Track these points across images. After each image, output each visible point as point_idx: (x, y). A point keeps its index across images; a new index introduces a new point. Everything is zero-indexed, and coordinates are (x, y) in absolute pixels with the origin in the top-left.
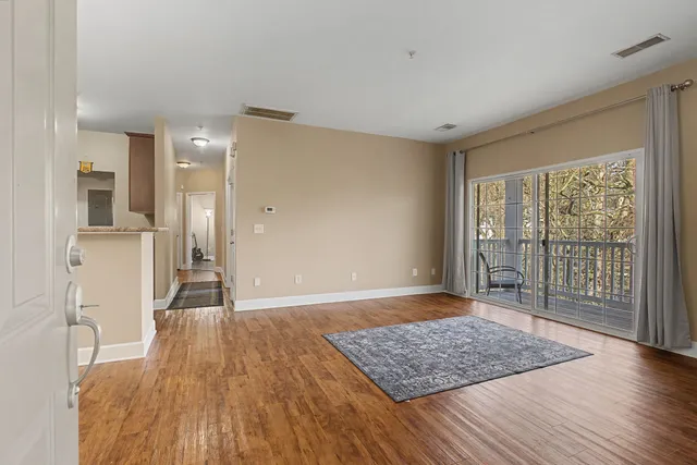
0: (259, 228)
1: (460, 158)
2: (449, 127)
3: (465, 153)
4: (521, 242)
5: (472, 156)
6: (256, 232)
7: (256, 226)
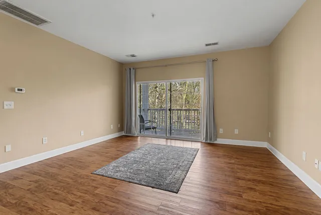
0: (9, 105)
1: (133, 71)
2: (133, 56)
3: (135, 69)
4: (148, 110)
5: (139, 71)
6: (6, 107)
7: (5, 103)
